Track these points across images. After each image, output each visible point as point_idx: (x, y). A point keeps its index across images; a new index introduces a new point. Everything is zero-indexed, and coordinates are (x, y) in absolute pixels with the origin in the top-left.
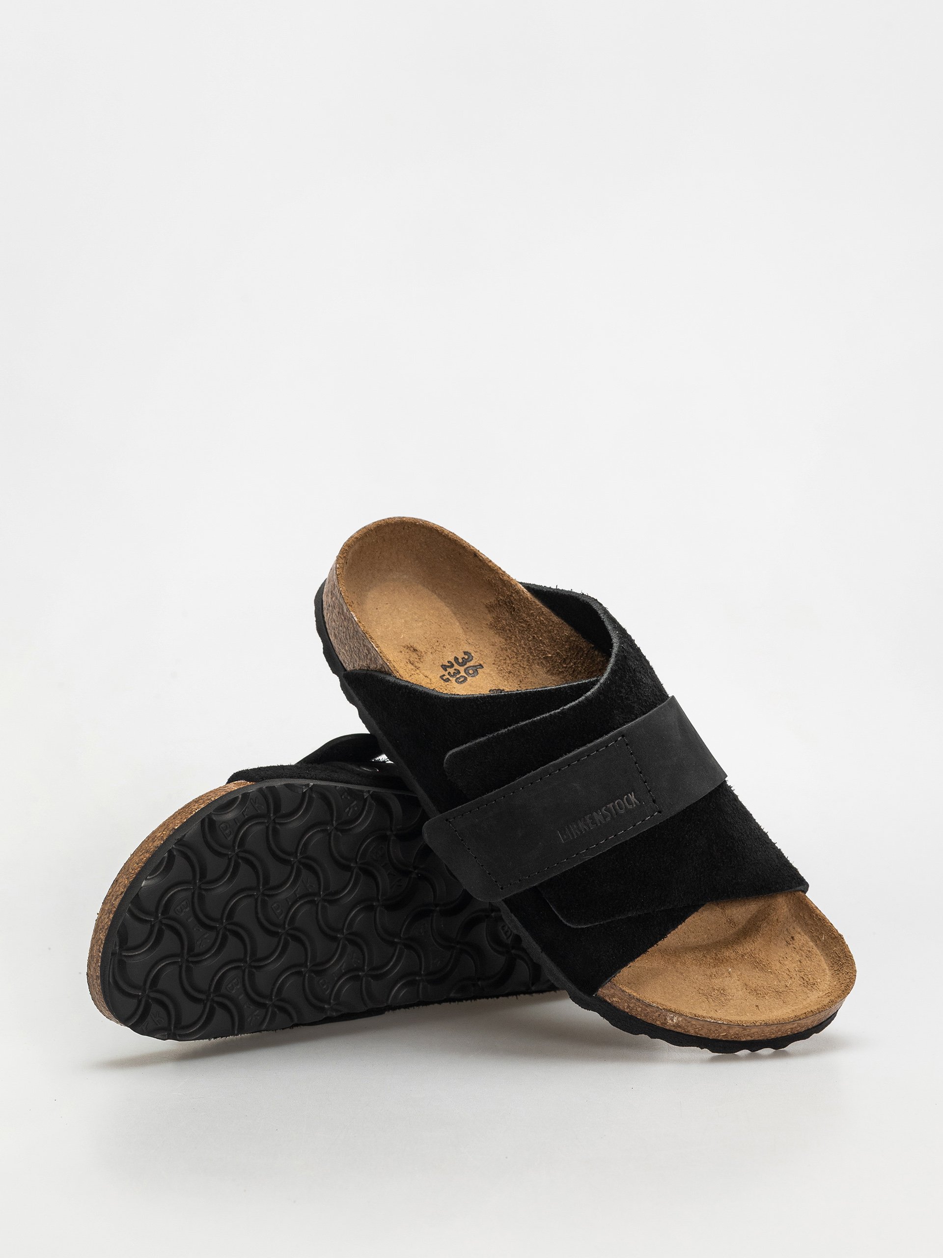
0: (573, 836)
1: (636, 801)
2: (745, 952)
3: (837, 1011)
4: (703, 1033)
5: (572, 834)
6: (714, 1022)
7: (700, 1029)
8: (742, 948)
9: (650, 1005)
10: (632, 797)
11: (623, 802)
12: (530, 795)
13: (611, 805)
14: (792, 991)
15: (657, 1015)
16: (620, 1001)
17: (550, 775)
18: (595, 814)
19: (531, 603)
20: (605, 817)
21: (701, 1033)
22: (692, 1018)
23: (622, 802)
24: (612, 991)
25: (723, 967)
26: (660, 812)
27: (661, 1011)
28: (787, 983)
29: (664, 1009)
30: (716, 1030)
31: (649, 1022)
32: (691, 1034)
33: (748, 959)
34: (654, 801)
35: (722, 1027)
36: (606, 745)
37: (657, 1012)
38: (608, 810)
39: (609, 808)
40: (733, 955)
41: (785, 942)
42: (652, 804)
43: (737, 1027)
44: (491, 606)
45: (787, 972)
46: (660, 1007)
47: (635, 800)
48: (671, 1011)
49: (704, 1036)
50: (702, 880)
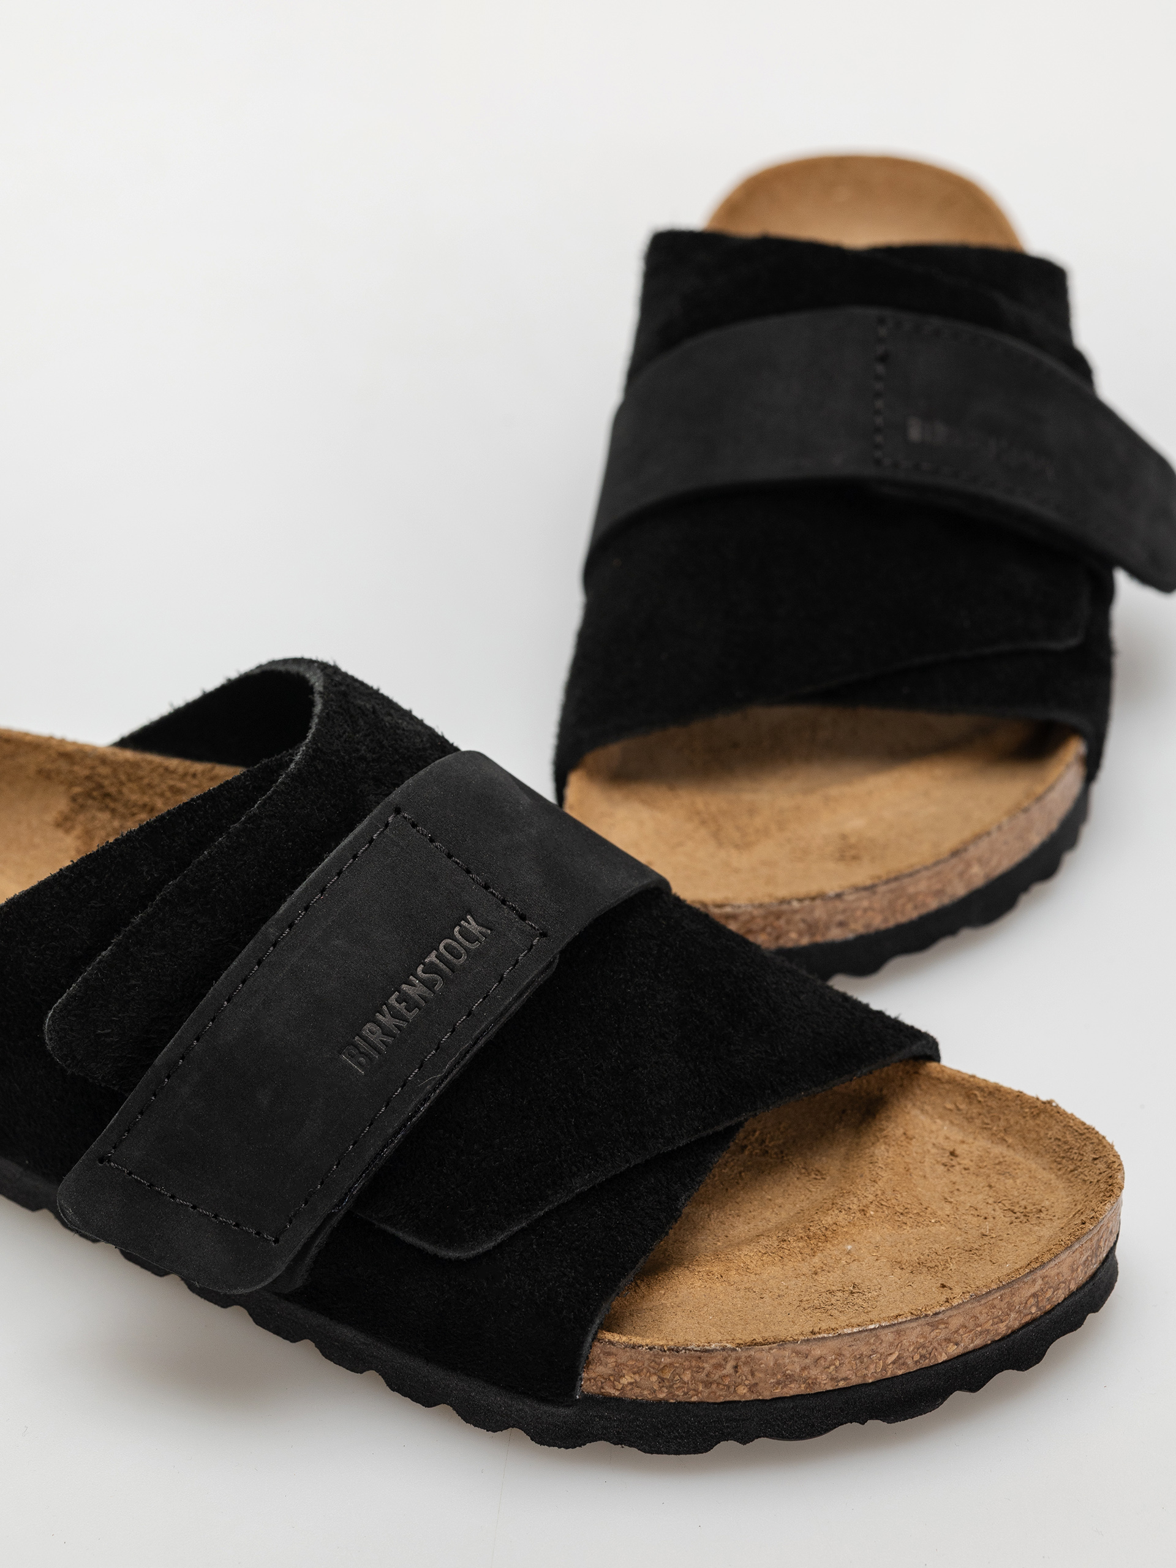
0: (379, 1052)
1: (484, 930)
2: (865, 1202)
3: (1115, 1243)
4: (850, 1375)
5: (375, 1048)
6: (860, 1332)
7: (837, 1363)
8: (855, 1199)
9: (706, 1351)
10: (472, 925)
11: (456, 940)
12: (251, 1006)
13: (432, 957)
14: (1000, 1238)
15: (732, 1371)
16: (637, 1377)
17: (274, 945)
18: (404, 987)
19: (136, 765)
20: (429, 985)
21: (844, 1375)
22: (808, 1340)
23: (454, 944)
24: (611, 1360)
25: (832, 1248)
26: (543, 935)
27: (734, 1355)
28: (983, 1231)
29: (739, 1345)
30: (874, 1352)
31: (722, 1400)
32: (823, 1388)
33: (879, 1214)
34: (523, 918)
35: (883, 1337)
36: (368, 838)
37: (726, 1360)
38: (430, 968)
39: (432, 963)
40: (842, 1218)
41: (942, 1167)
42: (518, 923)
43: (914, 1324)
44: (66, 818)
45: (972, 1212)
46: (729, 1346)
47: (479, 928)
48: (756, 1344)
49: (855, 1380)
50: (703, 1070)
